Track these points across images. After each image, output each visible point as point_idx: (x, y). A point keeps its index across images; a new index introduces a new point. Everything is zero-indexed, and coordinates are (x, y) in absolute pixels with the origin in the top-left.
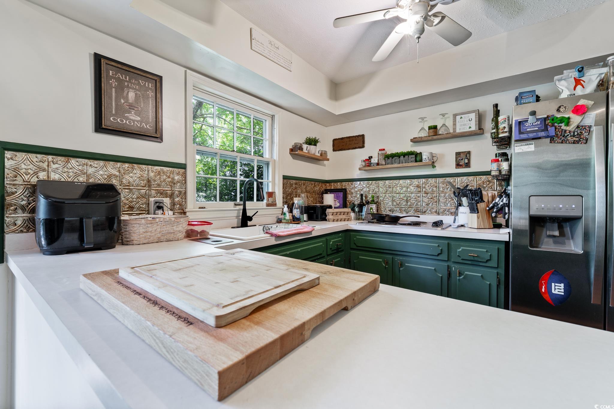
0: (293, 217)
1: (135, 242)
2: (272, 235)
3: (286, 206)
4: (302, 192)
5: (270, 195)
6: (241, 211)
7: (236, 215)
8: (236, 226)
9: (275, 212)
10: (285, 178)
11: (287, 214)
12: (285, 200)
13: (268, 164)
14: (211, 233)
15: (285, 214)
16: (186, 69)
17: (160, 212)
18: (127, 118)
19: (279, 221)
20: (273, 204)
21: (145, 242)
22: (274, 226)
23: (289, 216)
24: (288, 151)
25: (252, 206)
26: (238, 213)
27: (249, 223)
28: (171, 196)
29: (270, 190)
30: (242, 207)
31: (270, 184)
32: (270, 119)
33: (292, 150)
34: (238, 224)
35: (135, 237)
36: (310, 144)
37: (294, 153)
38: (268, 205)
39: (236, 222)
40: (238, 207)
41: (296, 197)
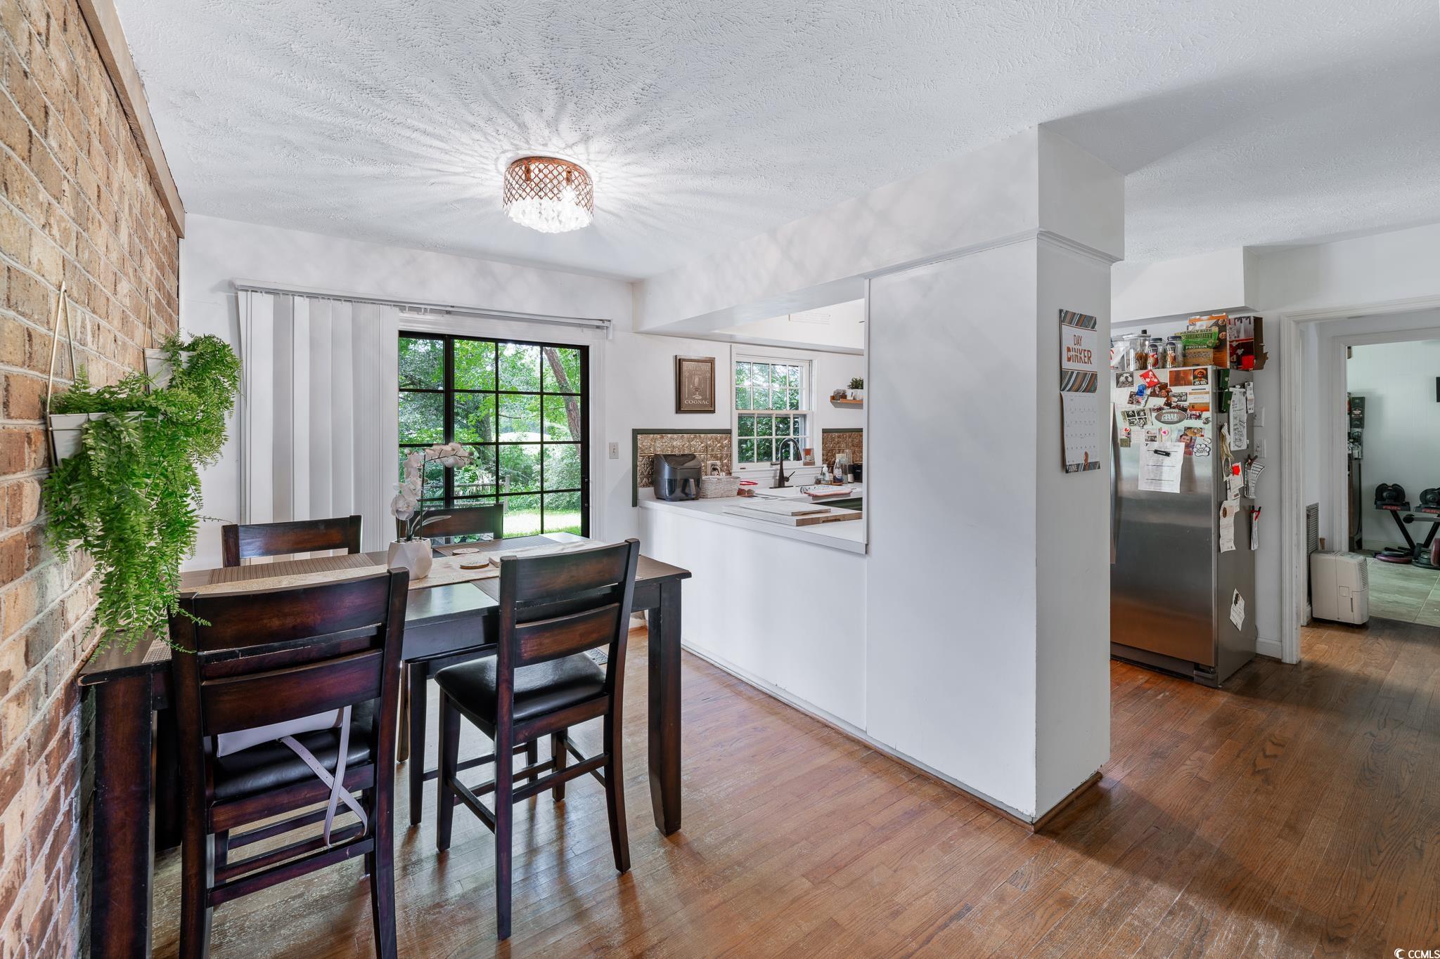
0: (835, 477)
1: (709, 496)
2: (810, 495)
3: (825, 466)
4: (847, 447)
5: (808, 452)
6: (778, 472)
7: (772, 475)
8: (773, 486)
9: (813, 472)
10: (825, 431)
11: (827, 474)
12: (825, 458)
13: (804, 416)
14: (756, 492)
15: (824, 474)
16: (730, 344)
17: (716, 473)
18: (694, 399)
19: (818, 482)
20: (811, 463)
21: (714, 496)
22: (812, 487)
23: (830, 476)
24: (829, 399)
25: (790, 465)
26: (775, 474)
27: (786, 484)
28: (721, 459)
29: (808, 447)
30: (779, 467)
31: (808, 440)
32: (808, 364)
33: (833, 398)
34: (775, 483)
35: (709, 493)
36: (857, 387)
37: (835, 401)
38: (805, 464)
39: (772, 482)
40: (774, 467)
41: (839, 453)
